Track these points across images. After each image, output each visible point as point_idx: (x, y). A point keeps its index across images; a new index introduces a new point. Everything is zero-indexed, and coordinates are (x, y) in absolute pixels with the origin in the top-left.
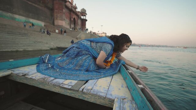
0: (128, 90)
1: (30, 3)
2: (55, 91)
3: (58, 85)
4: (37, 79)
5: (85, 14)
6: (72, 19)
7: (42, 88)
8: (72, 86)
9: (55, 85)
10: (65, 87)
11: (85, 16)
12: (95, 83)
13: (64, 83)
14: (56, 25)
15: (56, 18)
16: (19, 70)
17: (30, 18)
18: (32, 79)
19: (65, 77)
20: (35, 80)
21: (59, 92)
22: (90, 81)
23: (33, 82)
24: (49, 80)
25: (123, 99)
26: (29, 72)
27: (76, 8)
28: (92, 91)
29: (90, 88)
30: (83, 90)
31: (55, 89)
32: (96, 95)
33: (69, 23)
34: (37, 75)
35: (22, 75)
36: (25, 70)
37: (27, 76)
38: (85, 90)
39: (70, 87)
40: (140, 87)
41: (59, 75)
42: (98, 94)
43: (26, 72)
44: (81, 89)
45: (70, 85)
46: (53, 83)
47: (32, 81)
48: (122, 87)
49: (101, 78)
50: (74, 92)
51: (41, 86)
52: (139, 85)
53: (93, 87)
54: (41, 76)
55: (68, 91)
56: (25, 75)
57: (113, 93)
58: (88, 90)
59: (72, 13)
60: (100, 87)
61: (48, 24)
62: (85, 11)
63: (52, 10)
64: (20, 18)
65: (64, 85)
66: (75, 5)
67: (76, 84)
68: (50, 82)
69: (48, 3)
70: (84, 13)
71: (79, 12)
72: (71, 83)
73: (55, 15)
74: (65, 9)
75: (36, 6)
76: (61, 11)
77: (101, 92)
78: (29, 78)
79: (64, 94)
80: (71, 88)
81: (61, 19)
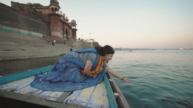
0: (107, 98)
1: (31, 19)
2: (42, 104)
3: (44, 98)
4: (24, 94)
5: (75, 25)
6: (65, 30)
7: (29, 102)
8: (58, 99)
9: (42, 99)
10: (50, 99)
11: (75, 26)
12: (79, 93)
13: (50, 96)
14: (53, 36)
15: (53, 30)
16: (7, 86)
17: (32, 31)
18: (20, 94)
19: (53, 88)
20: (23, 95)
21: (45, 105)
22: (75, 92)
23: (21, 97)
24: (36, 94)
25: (101, 107)
26: (17, 88)
27: (67, 20)
28: (75, 101)
29: (74, 99)
30: (67, 101)
31: (41, 102)
32: (78, 105)
33: (62, 33)
34: (25, 90)
35: (10, 90)
36: (13, 85)
37: (15, 92)
38: (69, 102)
39: (55, 100)
40: (115, 95)
41: (47, 87)
42: (80, 104)
43: (14, 88)
44: (65, 101)
45: (55, 98)
46: (40, 97)
47: (19, 96)
48: (103, 95)
49: (85, 88)
50: (59, 104)
51: (29, 101)
52: (115, 93)
53: (76, 98)
54: (29, 91)
55: (54, 103)
56: (13, 90)
57: (93, 102)
58: (72, 100)
59: (64, 25)
60: (83, 97)
61: (45, 35)
62: (75, 22)
63: (49, 24)
64: (24, 32)
65: (50, 98)
66: (67, 17)
67: (61, 96)
68: (37, 96)
69: (45, 18)
70: (74, 23)
71: (70, 23)
72: (57, 95)
73: (52, 28)
74: (60, 22)
75: (36, 21)
76: (57, 25)
77: (83, 102)
78: (17, 93)
79: (50, 106)
80: (57, 101)
81: (57, 31)
